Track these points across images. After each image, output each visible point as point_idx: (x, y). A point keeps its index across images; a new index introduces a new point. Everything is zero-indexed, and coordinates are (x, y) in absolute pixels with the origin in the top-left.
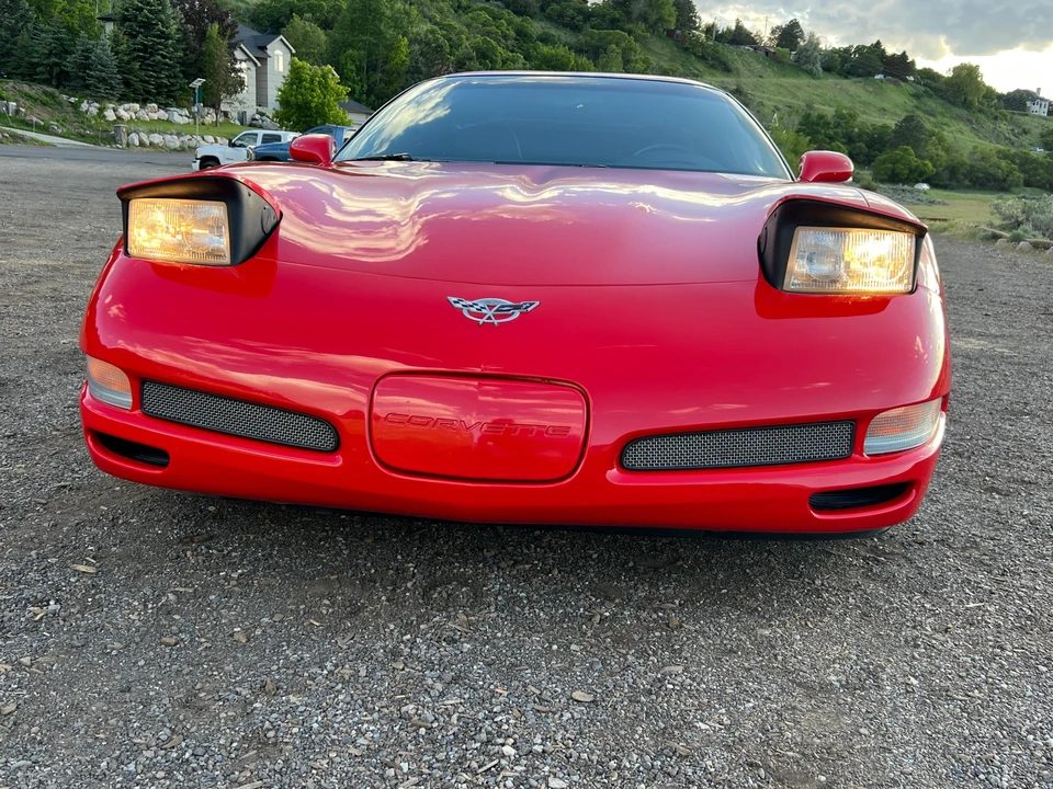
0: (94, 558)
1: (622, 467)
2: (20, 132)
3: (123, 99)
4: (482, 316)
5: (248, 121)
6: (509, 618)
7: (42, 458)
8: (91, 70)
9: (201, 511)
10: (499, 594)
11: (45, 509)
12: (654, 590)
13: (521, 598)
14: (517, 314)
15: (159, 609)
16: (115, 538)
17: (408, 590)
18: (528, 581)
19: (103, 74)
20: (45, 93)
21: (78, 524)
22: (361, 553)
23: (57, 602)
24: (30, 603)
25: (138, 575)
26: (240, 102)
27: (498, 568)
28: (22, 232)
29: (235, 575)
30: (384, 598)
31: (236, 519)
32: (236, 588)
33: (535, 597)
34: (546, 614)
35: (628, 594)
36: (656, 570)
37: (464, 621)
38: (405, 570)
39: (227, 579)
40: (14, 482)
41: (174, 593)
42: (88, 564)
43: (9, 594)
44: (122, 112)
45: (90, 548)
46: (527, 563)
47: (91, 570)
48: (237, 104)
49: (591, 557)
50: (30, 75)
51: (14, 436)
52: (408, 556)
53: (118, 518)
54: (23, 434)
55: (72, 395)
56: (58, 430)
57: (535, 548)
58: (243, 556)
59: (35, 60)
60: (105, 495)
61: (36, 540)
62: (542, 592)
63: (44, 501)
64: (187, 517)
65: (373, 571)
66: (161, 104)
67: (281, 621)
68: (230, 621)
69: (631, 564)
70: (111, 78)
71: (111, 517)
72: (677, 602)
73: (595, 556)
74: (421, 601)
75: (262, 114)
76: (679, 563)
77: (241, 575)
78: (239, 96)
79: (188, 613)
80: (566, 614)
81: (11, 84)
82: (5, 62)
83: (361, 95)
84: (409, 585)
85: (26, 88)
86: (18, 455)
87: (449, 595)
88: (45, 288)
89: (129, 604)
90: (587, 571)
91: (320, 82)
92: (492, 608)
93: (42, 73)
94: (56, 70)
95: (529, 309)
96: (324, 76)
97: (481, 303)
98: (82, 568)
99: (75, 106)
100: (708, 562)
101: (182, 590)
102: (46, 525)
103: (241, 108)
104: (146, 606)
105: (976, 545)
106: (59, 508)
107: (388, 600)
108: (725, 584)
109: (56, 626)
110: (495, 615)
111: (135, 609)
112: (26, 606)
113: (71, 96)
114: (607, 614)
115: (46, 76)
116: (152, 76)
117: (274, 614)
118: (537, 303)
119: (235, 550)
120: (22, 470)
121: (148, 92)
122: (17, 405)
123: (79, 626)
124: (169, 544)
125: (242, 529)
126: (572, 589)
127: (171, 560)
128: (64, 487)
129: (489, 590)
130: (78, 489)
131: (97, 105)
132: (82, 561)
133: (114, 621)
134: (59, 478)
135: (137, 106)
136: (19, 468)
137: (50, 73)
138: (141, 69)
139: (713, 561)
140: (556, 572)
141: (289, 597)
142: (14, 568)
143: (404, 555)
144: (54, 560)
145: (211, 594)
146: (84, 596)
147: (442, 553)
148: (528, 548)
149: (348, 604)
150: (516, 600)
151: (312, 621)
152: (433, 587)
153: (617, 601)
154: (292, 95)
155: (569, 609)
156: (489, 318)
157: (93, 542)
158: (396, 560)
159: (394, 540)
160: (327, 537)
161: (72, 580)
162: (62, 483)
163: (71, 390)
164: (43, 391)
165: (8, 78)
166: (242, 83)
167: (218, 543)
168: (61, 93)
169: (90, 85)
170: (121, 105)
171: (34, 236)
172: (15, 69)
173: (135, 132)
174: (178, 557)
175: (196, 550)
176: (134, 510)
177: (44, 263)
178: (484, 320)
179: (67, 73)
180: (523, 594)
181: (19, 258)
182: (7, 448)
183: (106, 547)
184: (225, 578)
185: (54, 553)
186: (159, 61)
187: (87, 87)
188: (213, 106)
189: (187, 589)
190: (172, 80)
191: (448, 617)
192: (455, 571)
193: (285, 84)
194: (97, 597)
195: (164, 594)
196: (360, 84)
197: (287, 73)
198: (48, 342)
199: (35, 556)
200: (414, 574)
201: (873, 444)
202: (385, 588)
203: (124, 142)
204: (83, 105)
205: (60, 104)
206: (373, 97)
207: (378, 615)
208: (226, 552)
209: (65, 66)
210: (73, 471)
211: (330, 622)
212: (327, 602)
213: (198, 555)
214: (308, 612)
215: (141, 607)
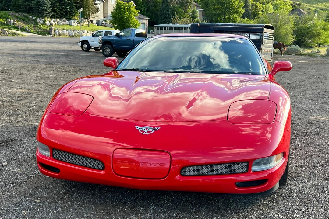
0: (39, 198)
1: (181, 175)
2: (14, 31)
3: (53, 17)
4: (143, 132)
5: (100, 24)
6: (153, 217)
7: (25, 167)
8: (41, 6)
9: (70, 184)
10: (152, 210)
11: (26, 183)
12: (198, 210)
13: (158, 211)
14: (154, 131)
15: (57, 212)
16: (46, 192)
17: (126, 208)
18: (161, 206)
19: (46, 8)
20: (24, 16)
21: (35, 188)
22: (115, 197)
23: (30, 210)
24: (23, 210)
25: (52, 203)
26: (97, 17)
27: (154, 202)
28: (16, 77)
29: (78, 203)
30: (119, 210)
31: (80, 186)
32: (78, 207)
33: (162, 211)
34: (164, 216)
35: (190, 211)
36: (201, 203)
37: (140, 217)
38: (127, 203)
39: (76, 204)
40: (17, 175)
41: (61, 208)
42: (38, 199)
43: (17, 208)
44: (52, 22)
45: (39, 195)
46: (163, 201)
47: (39, 201)
48: (96, 18)
49: (183, 199)
50: (19, 9)
51: (17, 159)
52: (128, 198)
53: (47, 186)
54: (19, 159)
55: (34, 145)
56: (30, 157)
57: (166, 197)
58: (81, 198)
59: (20, 3)
60: (43, 179)
61: (24, 193)
62: (164, 210)
63: (26, 181)
64: (66, 186)
65: (117, 203)
66: (67, 18)
67: (89, 216)
68: (76, 216)
69: (194, 202)
70: (48, 9)
71: (45, 186)
72: (204, 213)
73: (184, 199)
74: (129, 212)
75: (106, 21)
76: (209, 202)
77: (80, 203)
78: (97, 14)
79: (64, 213)
80: (170, 216)
81: (11, 13)
82: (9, 5)
83: (144, 12)
84: (126, 207)
85: (17, 14)
86: (18, 166)
87: (137, 210)
88: (24, 102)
89: (49, 211)
90: (180, 204)
91: (128, 9)
92: (149, 214)
93: (23, 8)
94: (28, 7)
95: (157, 130)
96: (129, 7)
97: (144, 128)
98: (36, 201)
99: (35, 20)
100: (218, 201)
101: (63, 207)
102: (26, 188)
103: (97, 19)
104: (53, 212)
105: (307, 197)
106: (30, 183)
107: (120, 211)
108: (220, 208)
109: (30, 216)
110: (149, 216)
111: (50, 212)
112: (22, 211)
113: (33, 17)
114: (182, 216)
115: (24, 9)
116: (64, 8)
117: (87, 214)
118: (160, 128)
119: (79, 196)
120: (19, 171)
121: (62, 14)
122: (17, 148)
123: (35, 217)
124: (61, 194)
125: (82, 190)
126: (174, 209)
127: (61, 199)
128: (32, 176)
129: (149, 209)
130: (35, 177)
131: (43, 20)
132: (37, 199)
133: (45, 215)
134: (30, 173)
135: (58, 20)
136: (19, 170)
137: (26, 8)
138: (59, 5)
139: (219, 201)
140: (170, 204)
141: (92, 210)
142: (18, 200)
143: (127, 198)
144: (29, 198)
145: (71, 208)
146: (37, 209)
147: (139, 198)
148: (164, 196)
149: (108, 212)
150: (156, 212)
151: (98, 216)
152: (133, 208)
153: (186, 213)
154: (117, 14)
155: (171, 215)
156: (146, 132)
157: (39, 193)
158: (125, 199)
159: (125, 193)
160: (106, 192)
161: (34, 204)
162: (31, 175)
163: (33, 143)
164: (25, 143)
165: (10, 11)
166: (98, 9)
167: (74, 194)
168: (30, 16)
169: (40, 12)
170: (52, 19)
171: (20, 78)
172: (13, 7)
173: (57, 30)
174: (63, 198)
175: (68, 196)
176: (51, 184)
177: (24, 91)
178: (144, 133)
179: (32, 8)
180: (159, 210)
181: (15, 88)
182: (15, 164)
183: (43, 195)
184: (75, 204)
185: (29, 196)
186: (66, 2)
187: (39, 13)
188: (87, 19)
189: (64, 207)
190: (71, 9)
191: (135, 216)
192: (141, 203)
193: (114, 10)
194: (40, 209)
195: (58, 208)
196: (144, 7)
197: (115, 6)
198: (26, 124)
199: (24, 197)
200: (129, 204)
201: (255, 168)
202: (120, 208)
203: (53, 34)
204: (38, 20)
205: (29, 20)
206: (149, 13)
207: (116, 215)
208: (76, 196)
209: (31, 5)
210: (34, 171)
211: (103, 216)
212: (103, 211)
213: (68, 197)
214: (97, 214)
215: (52, 212)
